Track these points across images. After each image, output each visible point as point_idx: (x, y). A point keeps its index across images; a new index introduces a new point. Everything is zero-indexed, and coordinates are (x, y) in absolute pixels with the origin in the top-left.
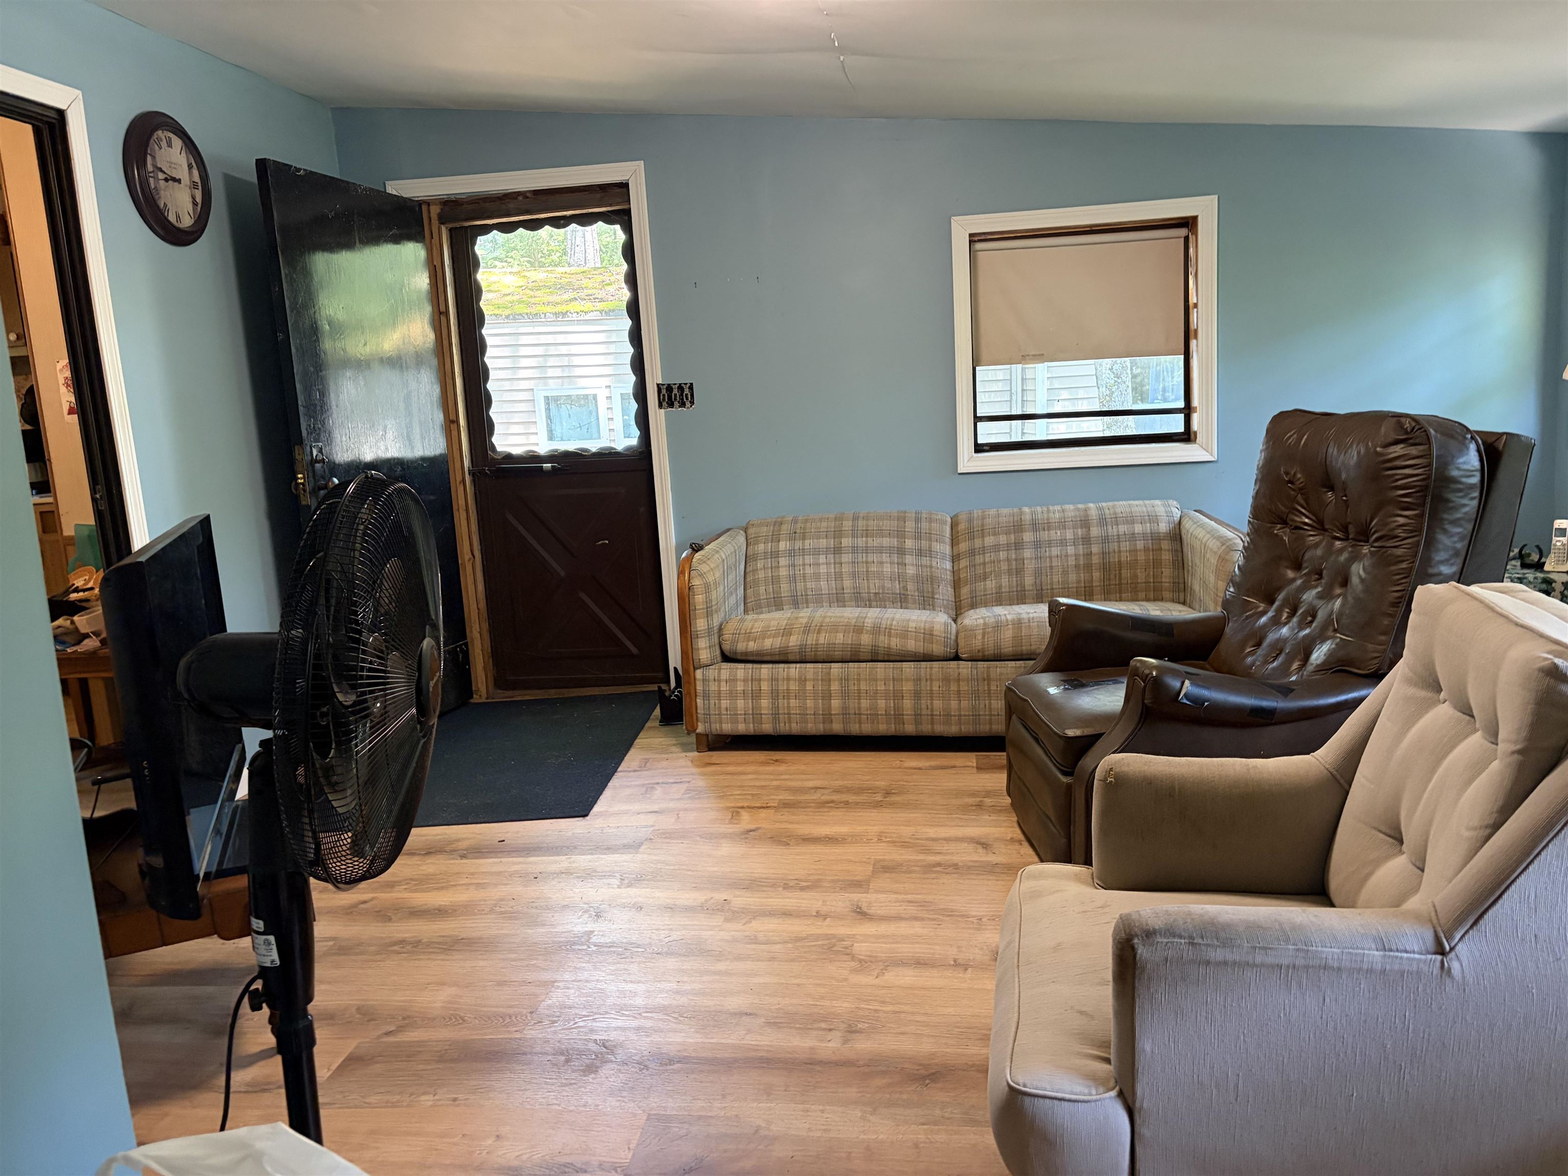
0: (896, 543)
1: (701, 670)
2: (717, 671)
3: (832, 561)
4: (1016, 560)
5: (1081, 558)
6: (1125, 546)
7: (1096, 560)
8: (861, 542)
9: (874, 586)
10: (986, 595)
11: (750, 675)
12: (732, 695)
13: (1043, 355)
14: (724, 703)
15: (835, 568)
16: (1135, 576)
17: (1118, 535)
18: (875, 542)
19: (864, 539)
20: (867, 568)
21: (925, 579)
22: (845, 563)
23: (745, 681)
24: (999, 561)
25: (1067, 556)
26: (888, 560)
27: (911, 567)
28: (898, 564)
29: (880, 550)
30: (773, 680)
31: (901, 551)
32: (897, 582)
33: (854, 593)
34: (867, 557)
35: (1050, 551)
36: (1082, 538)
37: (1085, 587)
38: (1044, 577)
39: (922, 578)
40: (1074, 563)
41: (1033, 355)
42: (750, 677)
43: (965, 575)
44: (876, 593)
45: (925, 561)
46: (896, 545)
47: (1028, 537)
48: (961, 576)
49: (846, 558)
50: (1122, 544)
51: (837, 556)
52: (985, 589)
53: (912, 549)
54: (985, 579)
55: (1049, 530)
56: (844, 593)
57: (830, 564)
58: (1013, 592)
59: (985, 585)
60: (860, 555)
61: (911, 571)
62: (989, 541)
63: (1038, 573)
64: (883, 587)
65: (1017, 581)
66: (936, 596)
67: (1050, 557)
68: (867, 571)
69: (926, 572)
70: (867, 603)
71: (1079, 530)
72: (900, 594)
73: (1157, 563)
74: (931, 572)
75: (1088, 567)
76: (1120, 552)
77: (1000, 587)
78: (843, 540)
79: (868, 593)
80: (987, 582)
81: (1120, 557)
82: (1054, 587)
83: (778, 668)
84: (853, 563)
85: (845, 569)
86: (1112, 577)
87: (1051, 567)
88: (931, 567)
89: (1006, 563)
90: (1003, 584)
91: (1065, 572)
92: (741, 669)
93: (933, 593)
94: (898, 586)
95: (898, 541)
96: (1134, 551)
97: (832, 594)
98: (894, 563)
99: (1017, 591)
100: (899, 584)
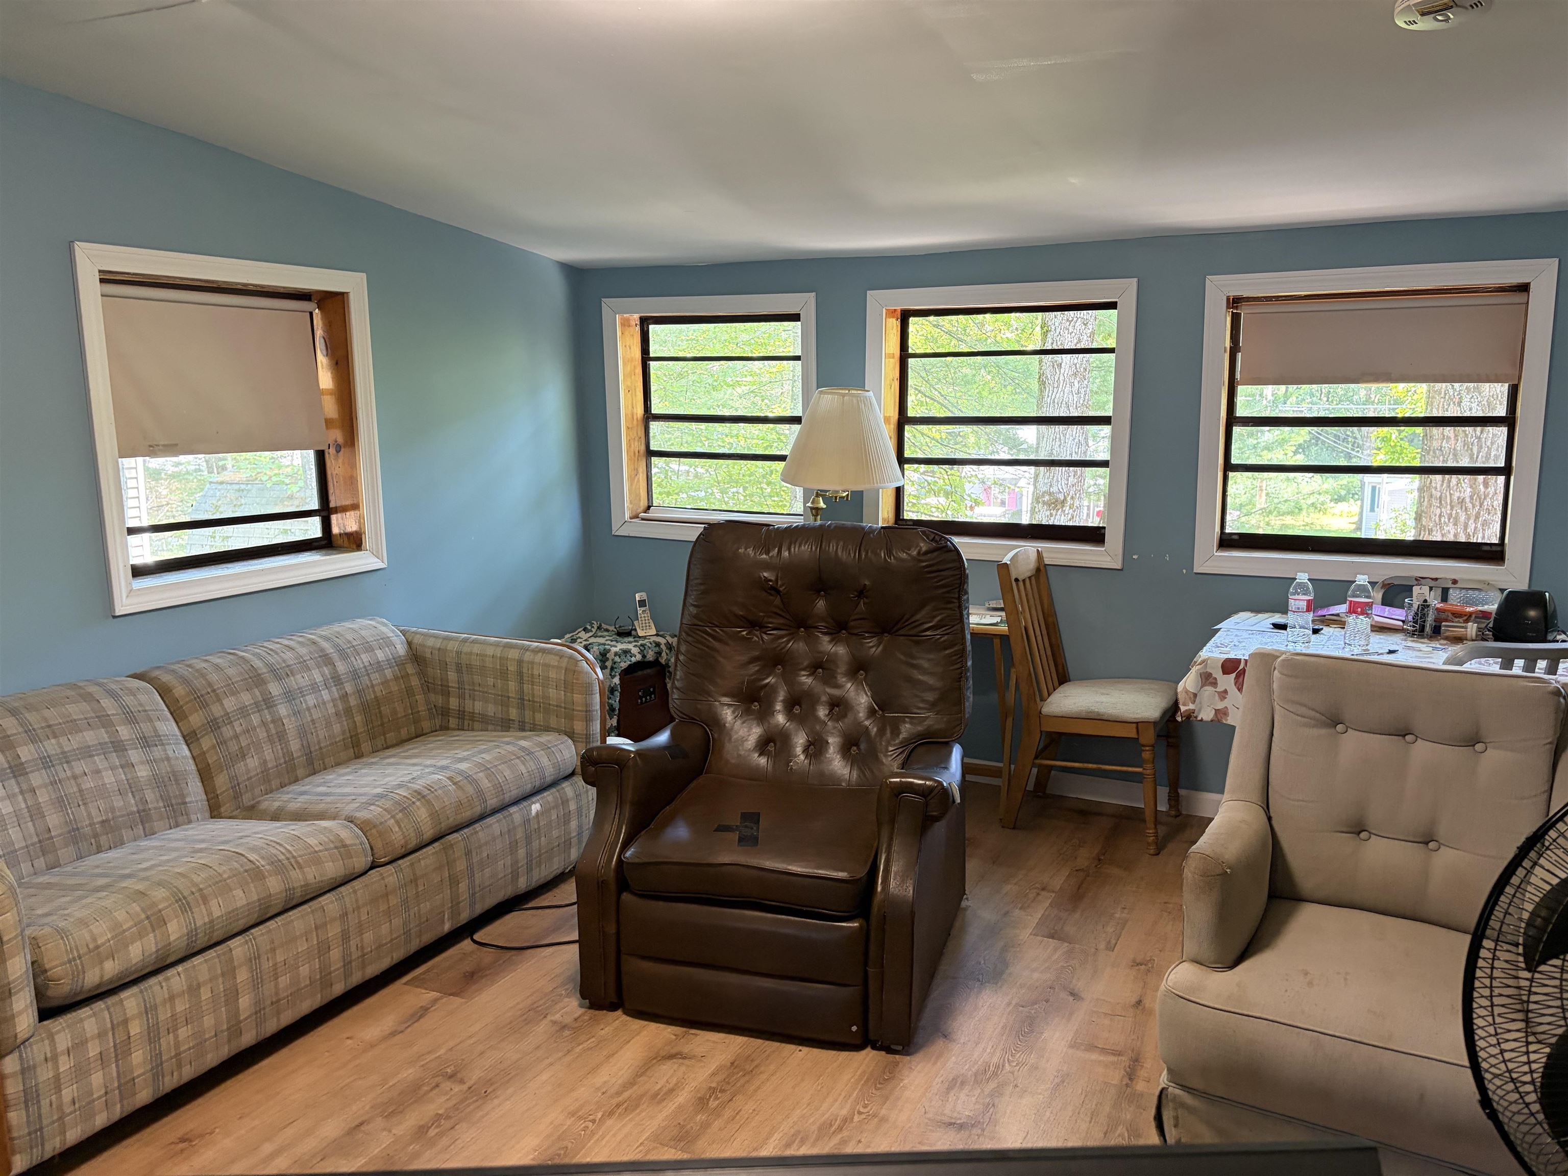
0: (105, 736)
1: (16, 1055)
2: (47, 1042)
3: (17, 790)
4: (273, 721)
5: (339, 702)
6: (376, 678)
7: (353, 701)
8: (51, 746)
9: (96, 811)
10: (251, 778)
11: (108, 1020)
12: (81, 1072)
13: (177, 445)
14: (68, 1093)
15: (25, 801)
16: (394, 712)
17: (365, 667)
18: (72, 743)
19: (53, 741)
20: (78, 785)
21: (166, 779)
22: (40, 787)
23: (101, 1035)
24: (254, 729)
25: (324, 703)
26: (106, 764)
27: (141, 767)
28: (122, 767)
29: (86, 752)
30: (149, 1010)
31: (119, 747)
32: (130, 794)
33: (69, 832)
34: (71, 768)
35: (306, 701)
36: (332, 678)
37: (351, 737)
38: (309, 736)
39: (162, 778)
40: (334, 711)
41: (164, 446)
42: (109, 1025)
43: (215, 758)
44: (103, 822)
45: (157, 752)
46: (107, 740)
47: (274, 689)
48: (210, 761)
49: (37, 779)
50: (373, 676)
51: (21, 779)
52: (248, 771)
53: (132, 739)
54: (244, 756)
55: (293, 675)
56: (52, 838)
57: (14, 795)
58: (281, 765)
59: (246, 765)
60: (59, 768)
61: (143, 772)
62: (230, 704)
63: (302, 732)
64: (113, 809)
65: (282, 749)
66: (188, 800)
67: (308, 709)
68: (81, 791)
69: (165, 768)
70: (93, 841)
71: (325, 668)
72: (138, 812)
73: (410, 692)
74: (171, 766)
75: (348, 711)
76: (373, 686)
77: (265, 762)
78: (19, 751)
79: (91, 825)
80: (248, 761)
81: (374, 692)
82: (322, 745)
83: (151, 987)
84: (53, 783)
85: (43, 797)
86: (374, 717)
87: (313, 720)
88: (168, 759)
89: (264, 729)
90: (268, 758)
91: (328, 725)
92: (90, 1017)
93: (183, 796)
94: (133, 802)
95: (107, 732)
96: (385, 683)
97: (33, 844)
98: (116, 768)
99: (285, 762)
100: (134, 797)
